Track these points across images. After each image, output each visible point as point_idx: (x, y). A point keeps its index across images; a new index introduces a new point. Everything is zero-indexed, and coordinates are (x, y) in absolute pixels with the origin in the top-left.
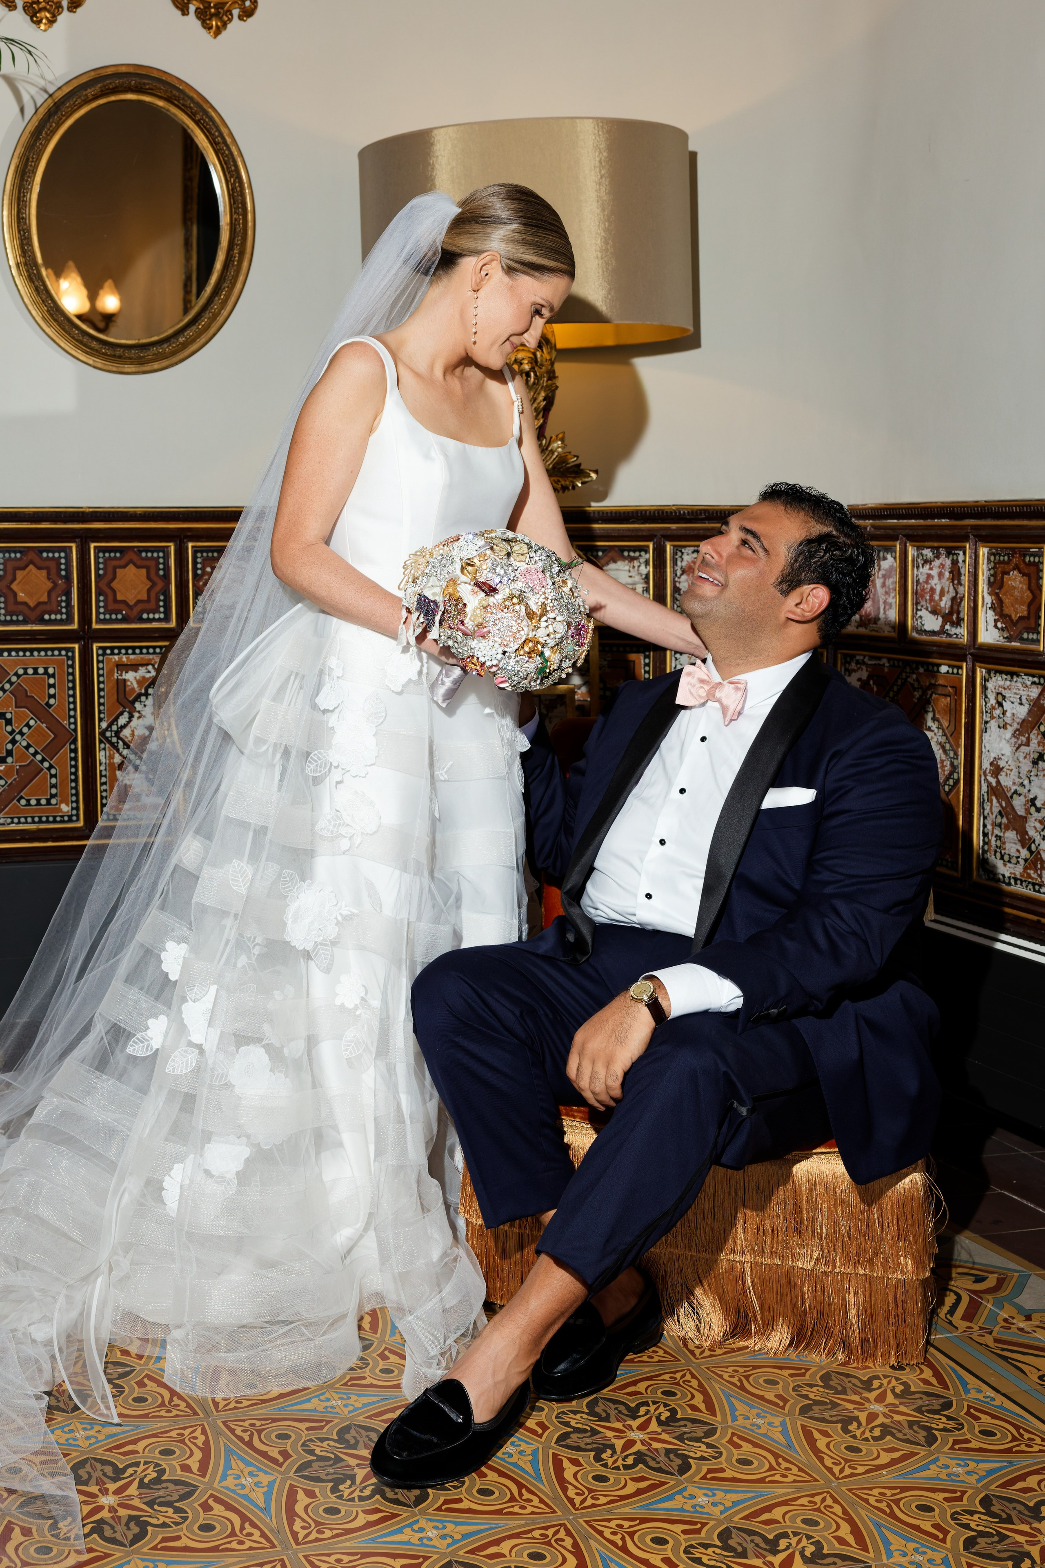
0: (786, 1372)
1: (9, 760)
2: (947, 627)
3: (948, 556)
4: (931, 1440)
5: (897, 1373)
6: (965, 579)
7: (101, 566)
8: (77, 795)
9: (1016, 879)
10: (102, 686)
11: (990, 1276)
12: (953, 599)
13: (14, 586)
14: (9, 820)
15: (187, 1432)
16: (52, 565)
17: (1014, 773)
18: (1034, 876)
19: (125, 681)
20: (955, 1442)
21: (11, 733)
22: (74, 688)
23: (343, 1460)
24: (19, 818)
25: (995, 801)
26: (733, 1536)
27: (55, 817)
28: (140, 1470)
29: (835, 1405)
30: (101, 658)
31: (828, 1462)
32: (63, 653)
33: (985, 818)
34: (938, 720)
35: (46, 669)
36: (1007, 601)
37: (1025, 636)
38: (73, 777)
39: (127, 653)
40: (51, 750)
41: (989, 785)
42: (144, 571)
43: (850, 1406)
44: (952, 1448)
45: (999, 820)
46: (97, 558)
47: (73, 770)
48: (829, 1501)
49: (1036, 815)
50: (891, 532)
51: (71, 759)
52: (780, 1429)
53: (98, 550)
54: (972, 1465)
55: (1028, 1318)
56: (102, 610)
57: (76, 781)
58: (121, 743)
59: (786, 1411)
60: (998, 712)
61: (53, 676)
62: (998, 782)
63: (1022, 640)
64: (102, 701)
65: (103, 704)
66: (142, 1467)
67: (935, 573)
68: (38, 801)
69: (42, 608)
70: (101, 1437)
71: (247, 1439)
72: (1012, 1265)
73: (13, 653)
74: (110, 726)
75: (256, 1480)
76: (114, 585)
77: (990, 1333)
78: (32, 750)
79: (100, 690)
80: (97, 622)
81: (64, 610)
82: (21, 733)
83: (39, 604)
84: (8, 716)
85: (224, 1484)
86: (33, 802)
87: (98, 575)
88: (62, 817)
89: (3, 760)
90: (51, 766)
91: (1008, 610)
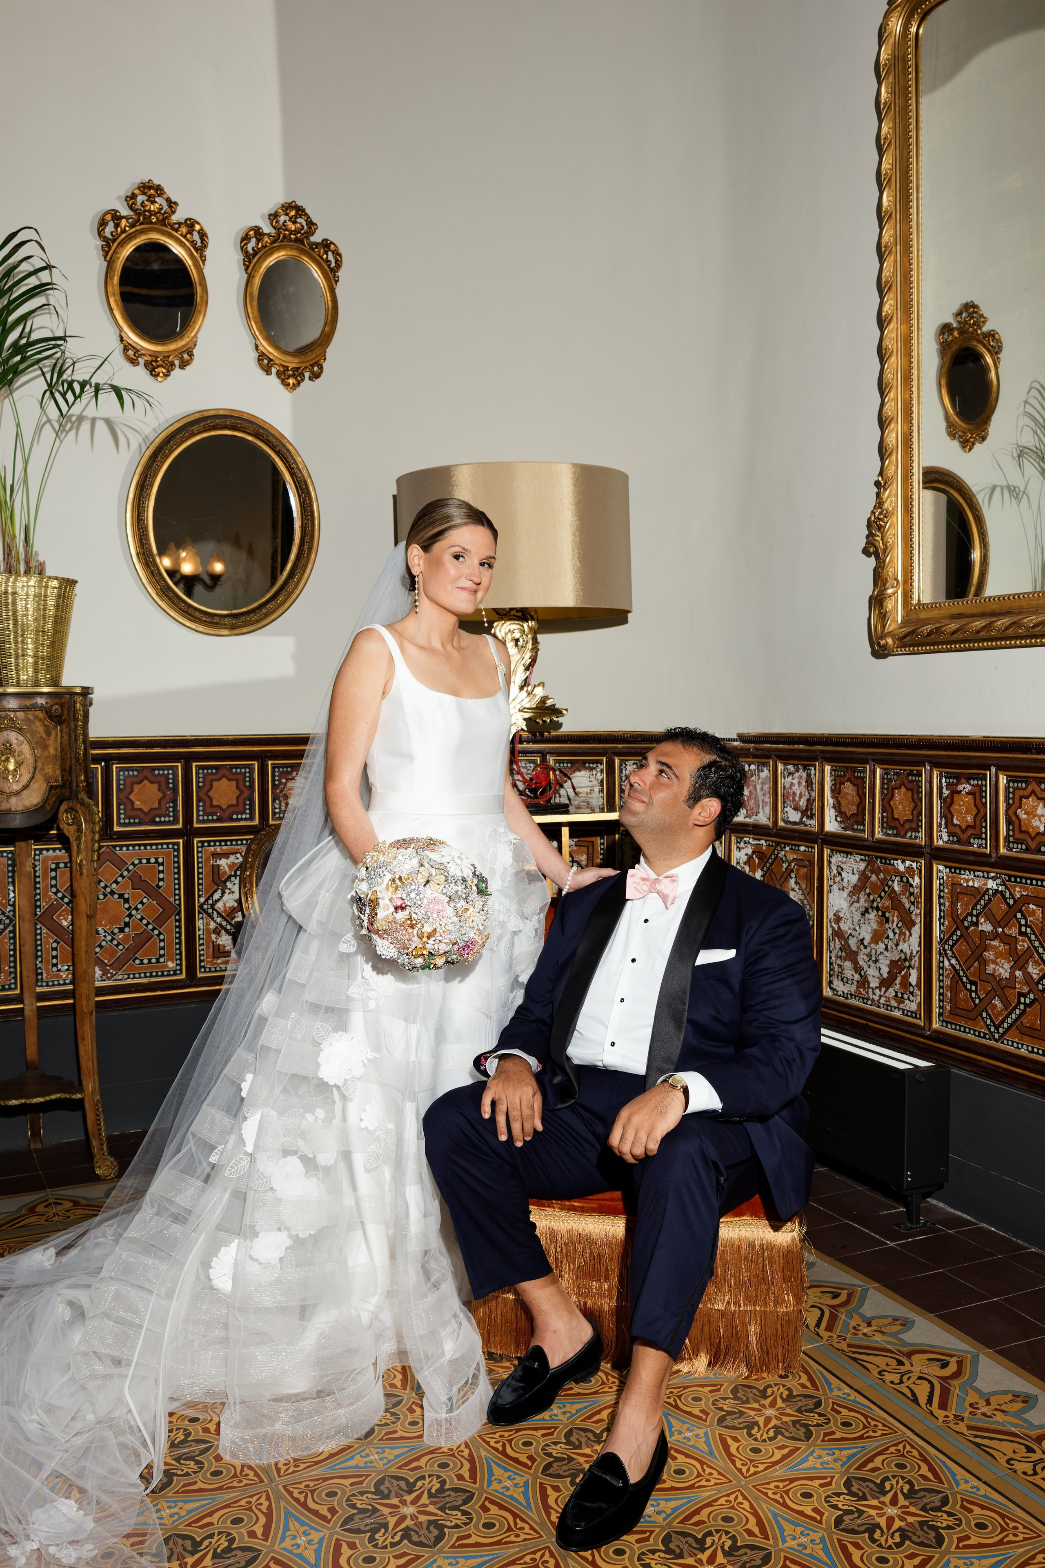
0: (708, 1389)
1: (127, 930)
2: (804, 819)
3: (804, 771)
4: (808, 1435)
5: (784, 1381)
6: (816, 787)
7: (201, 780)
8: (180, 954)
10: (200, 870)
11: (843, 1293)
12: (808, 800)
13: (132, 797)
14: (126, 976)
15: (253, 1500)
16: (163, 780)
17: (850, 921)
19: (219, 866)
20: (825, 1434)
21: (128, 909)
22: (179, 873)
23: (379, 1510)
24: (134, 974)
25: (837, 940)
27: (163, 972)
28: (214, 1541)
29: (741, 1414)
30: (200, 849)
32: (171, 846)
33: (831, 952)
34: (799, 884)
35: (157, 859)
36: (843, 803)
37: (855, 827)
38: (177, 941)
39: (220, 845)
40: (160, 921)
41: (833, 929)
42: (234, 783)
43: (752, 1413)
44: (823, 1440)
45: (840, 954)
46: (197, 773)
47: (178, 935)
48: (741, 1499)
50: (767, 753)
51: (176, 927)
52: (705, 1439)
53: (199, 768)
54: (837, 1452)
55: (869, 1324)
56: (201, 813)
57: (180, 943)
58: (215, 913)
59: (709, 1423)
60: (838, 879)
61: (162, 864)
62: (839, 927)
63: (853, 830)
64: (200, 881)
65: (202, 884)
66: (216, 1538)
67: (795, 781)
68: (150, 960)
69: (154, 812)
70: (183, 1513)
71: (302, 1500)
72: (858, 1282)
73: (131, 848)
74: (207, 900)
75: (309, 1538)
76: (211, 794)
77: (846, 1339)
78: (145, 922)
79: (199, 873)
80: (197, 822)
81: (171, 814)
82: (136, 909)
83: (152, 809)
84: (126, 896)
85: (283, 1545)
86: (146, 961)
87: (198, 787)
88: (169, 971)
89: (121, 930)
90: (160, 933)
91: (844, 809)
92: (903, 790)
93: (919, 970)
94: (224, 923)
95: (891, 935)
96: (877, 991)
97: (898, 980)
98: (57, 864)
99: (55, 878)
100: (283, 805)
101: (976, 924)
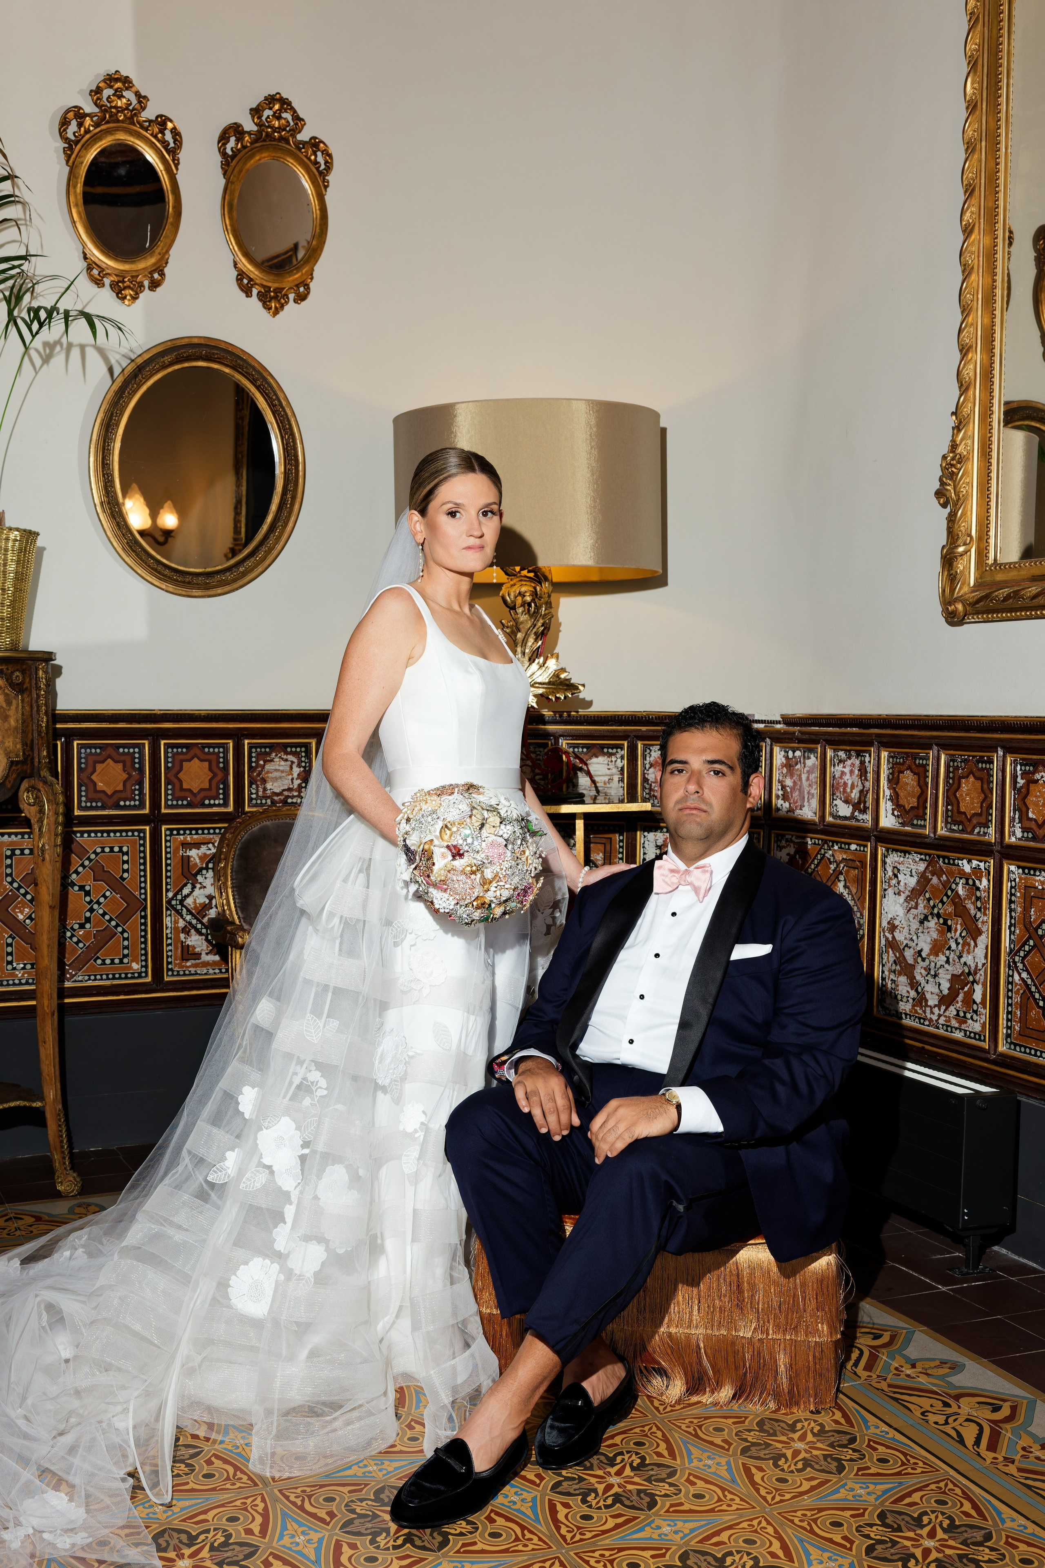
0: (730, 1421)
1: (88, 926)
2: (856, 814)
3: (857, 758)
4: (841, 1469)
5: (815, 1417)
6: (870, 776)
7: (170, 760)
8: (146, 955)
9: (906, 1014)
10: (169, 862)
11: (885, 1333)
12: (861, 792)
13: (94, 777)
14: (87, 978)
15: (248, 1501)
16: (128, 759)
17: (906, 928)
18: (920, 1012)
19: (189, 856)
20: (859, 1469)
21: (89, 903)
22: (145, 864)
24: (95, 976)
25: (891, 952)
26: (691, 1557)
27: (126, 974)
28: (210, 1536)
29: (768, 1445)
30: (168, 838)
31: (763, 1492)
32: (136, 834)
33: (883, 966)
34: (848, 888)
35: (121, 848)
36: (901, 794)
37: (915, 822)
38: (143, 940)
39: (191, 834)
40: (124, 917)
41: (887, 939)
42: (206, 764)
43: (779, 1445)
44: (857, 1474)
45: (894, 967)
46: (166, 753)
47: (143, 933)
48: (764, 1524)
49: (922, 963)
50: (813, 737)
51: (142, 924)
52: (726, 1467)
53: (167, 746)
54: (872, 1487)
55: (913, 1366)
56: (170, 797)
57: (145, 943)
58: (184, 910)
59: (731, 1453)
60: (894, 882)
61: (127, 853)
62: (894, 937)
63: (913, 825)
64: (169, 874)
65: (170, 877)
66: (212, 1533)
67: (847, 770)
68: (112, 960)
69: (118, 795)
71: (299, 1503)
72: (901, 1324)
73: (93, 835)
74: (175, 895)
75: (307, 1537)
76: (180, 775)
77: (885, 1380)
78: (107, 917)
79: (167, 865)
80: (165, 808)
81: (137, 797)
82: (98, 903)
83: (116, 792)
84: (87, 888)
85: (281, 1543)
86: (108, 962)
87: (166, 767)
88: (133, 973)
89: (82, 926)
90: (124, 931)
91: (903, 801)
92: (971, 779)
93: (984, 985)
94: (194, 922)
95: (954, 946)
96: (936, 1010)
97: (960, 997)
98: (13, 851)
99: (10, 866)
100: (261, 790)
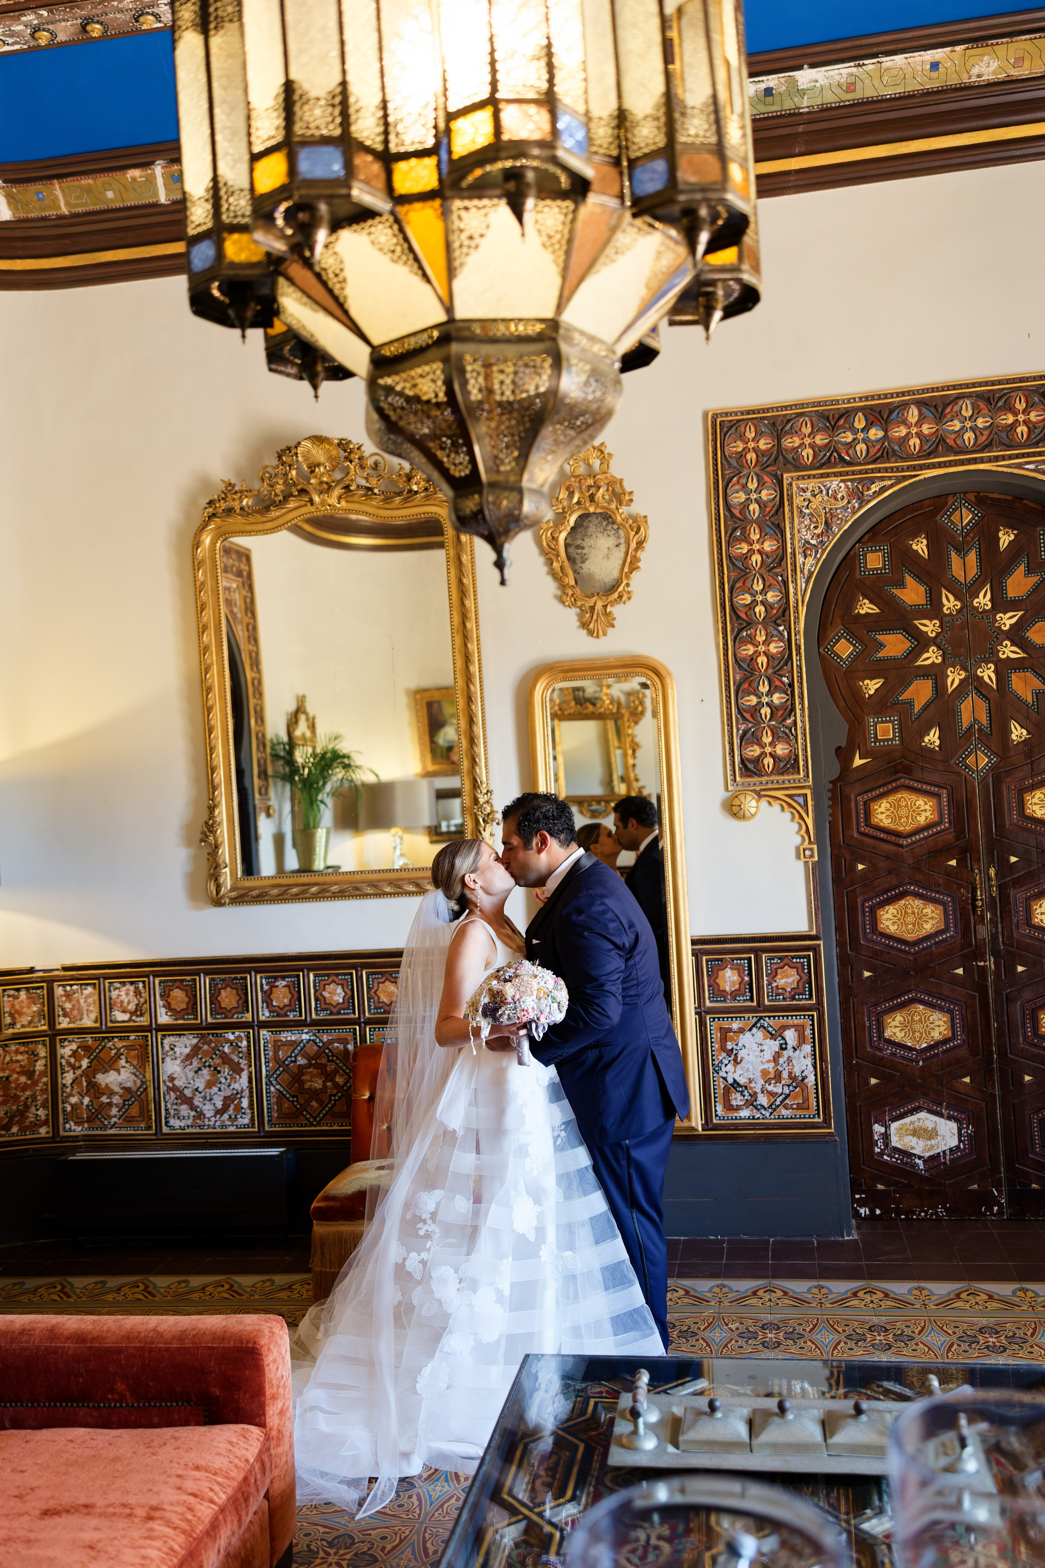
91: (174, 1005)
92: (229, 989)
93: (250, 1097)
95: (223, 1080)
96: (213, 1119)
97: (232, 1107)
101: (295, 1061)
